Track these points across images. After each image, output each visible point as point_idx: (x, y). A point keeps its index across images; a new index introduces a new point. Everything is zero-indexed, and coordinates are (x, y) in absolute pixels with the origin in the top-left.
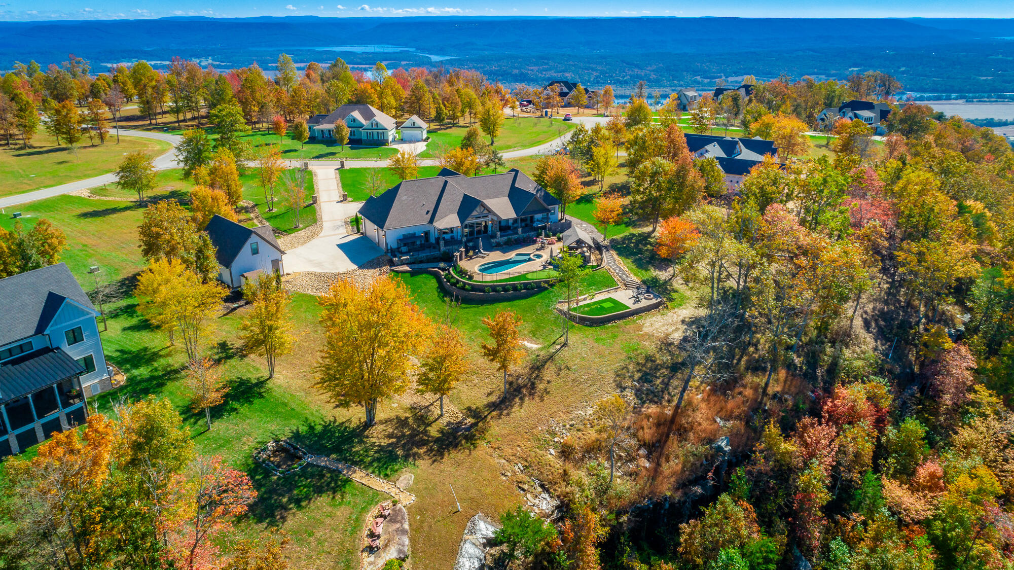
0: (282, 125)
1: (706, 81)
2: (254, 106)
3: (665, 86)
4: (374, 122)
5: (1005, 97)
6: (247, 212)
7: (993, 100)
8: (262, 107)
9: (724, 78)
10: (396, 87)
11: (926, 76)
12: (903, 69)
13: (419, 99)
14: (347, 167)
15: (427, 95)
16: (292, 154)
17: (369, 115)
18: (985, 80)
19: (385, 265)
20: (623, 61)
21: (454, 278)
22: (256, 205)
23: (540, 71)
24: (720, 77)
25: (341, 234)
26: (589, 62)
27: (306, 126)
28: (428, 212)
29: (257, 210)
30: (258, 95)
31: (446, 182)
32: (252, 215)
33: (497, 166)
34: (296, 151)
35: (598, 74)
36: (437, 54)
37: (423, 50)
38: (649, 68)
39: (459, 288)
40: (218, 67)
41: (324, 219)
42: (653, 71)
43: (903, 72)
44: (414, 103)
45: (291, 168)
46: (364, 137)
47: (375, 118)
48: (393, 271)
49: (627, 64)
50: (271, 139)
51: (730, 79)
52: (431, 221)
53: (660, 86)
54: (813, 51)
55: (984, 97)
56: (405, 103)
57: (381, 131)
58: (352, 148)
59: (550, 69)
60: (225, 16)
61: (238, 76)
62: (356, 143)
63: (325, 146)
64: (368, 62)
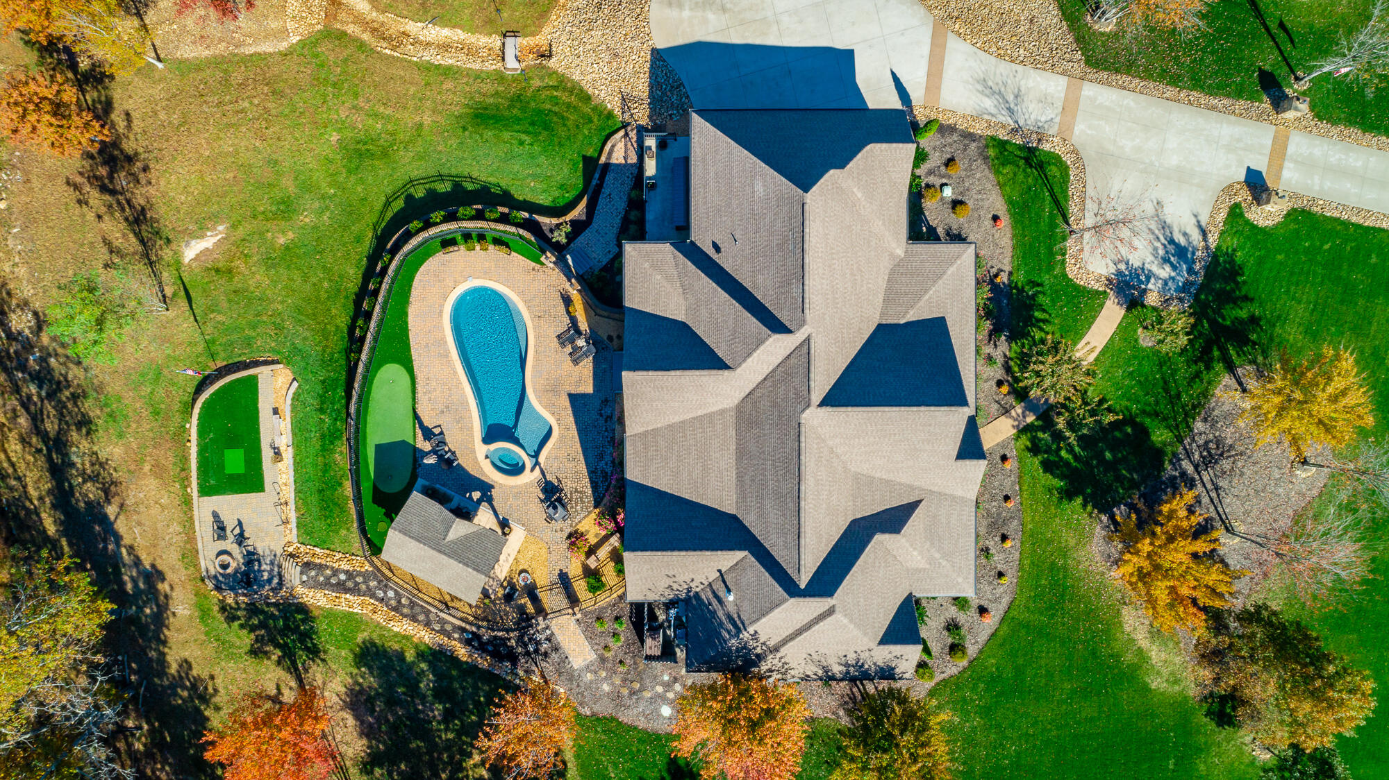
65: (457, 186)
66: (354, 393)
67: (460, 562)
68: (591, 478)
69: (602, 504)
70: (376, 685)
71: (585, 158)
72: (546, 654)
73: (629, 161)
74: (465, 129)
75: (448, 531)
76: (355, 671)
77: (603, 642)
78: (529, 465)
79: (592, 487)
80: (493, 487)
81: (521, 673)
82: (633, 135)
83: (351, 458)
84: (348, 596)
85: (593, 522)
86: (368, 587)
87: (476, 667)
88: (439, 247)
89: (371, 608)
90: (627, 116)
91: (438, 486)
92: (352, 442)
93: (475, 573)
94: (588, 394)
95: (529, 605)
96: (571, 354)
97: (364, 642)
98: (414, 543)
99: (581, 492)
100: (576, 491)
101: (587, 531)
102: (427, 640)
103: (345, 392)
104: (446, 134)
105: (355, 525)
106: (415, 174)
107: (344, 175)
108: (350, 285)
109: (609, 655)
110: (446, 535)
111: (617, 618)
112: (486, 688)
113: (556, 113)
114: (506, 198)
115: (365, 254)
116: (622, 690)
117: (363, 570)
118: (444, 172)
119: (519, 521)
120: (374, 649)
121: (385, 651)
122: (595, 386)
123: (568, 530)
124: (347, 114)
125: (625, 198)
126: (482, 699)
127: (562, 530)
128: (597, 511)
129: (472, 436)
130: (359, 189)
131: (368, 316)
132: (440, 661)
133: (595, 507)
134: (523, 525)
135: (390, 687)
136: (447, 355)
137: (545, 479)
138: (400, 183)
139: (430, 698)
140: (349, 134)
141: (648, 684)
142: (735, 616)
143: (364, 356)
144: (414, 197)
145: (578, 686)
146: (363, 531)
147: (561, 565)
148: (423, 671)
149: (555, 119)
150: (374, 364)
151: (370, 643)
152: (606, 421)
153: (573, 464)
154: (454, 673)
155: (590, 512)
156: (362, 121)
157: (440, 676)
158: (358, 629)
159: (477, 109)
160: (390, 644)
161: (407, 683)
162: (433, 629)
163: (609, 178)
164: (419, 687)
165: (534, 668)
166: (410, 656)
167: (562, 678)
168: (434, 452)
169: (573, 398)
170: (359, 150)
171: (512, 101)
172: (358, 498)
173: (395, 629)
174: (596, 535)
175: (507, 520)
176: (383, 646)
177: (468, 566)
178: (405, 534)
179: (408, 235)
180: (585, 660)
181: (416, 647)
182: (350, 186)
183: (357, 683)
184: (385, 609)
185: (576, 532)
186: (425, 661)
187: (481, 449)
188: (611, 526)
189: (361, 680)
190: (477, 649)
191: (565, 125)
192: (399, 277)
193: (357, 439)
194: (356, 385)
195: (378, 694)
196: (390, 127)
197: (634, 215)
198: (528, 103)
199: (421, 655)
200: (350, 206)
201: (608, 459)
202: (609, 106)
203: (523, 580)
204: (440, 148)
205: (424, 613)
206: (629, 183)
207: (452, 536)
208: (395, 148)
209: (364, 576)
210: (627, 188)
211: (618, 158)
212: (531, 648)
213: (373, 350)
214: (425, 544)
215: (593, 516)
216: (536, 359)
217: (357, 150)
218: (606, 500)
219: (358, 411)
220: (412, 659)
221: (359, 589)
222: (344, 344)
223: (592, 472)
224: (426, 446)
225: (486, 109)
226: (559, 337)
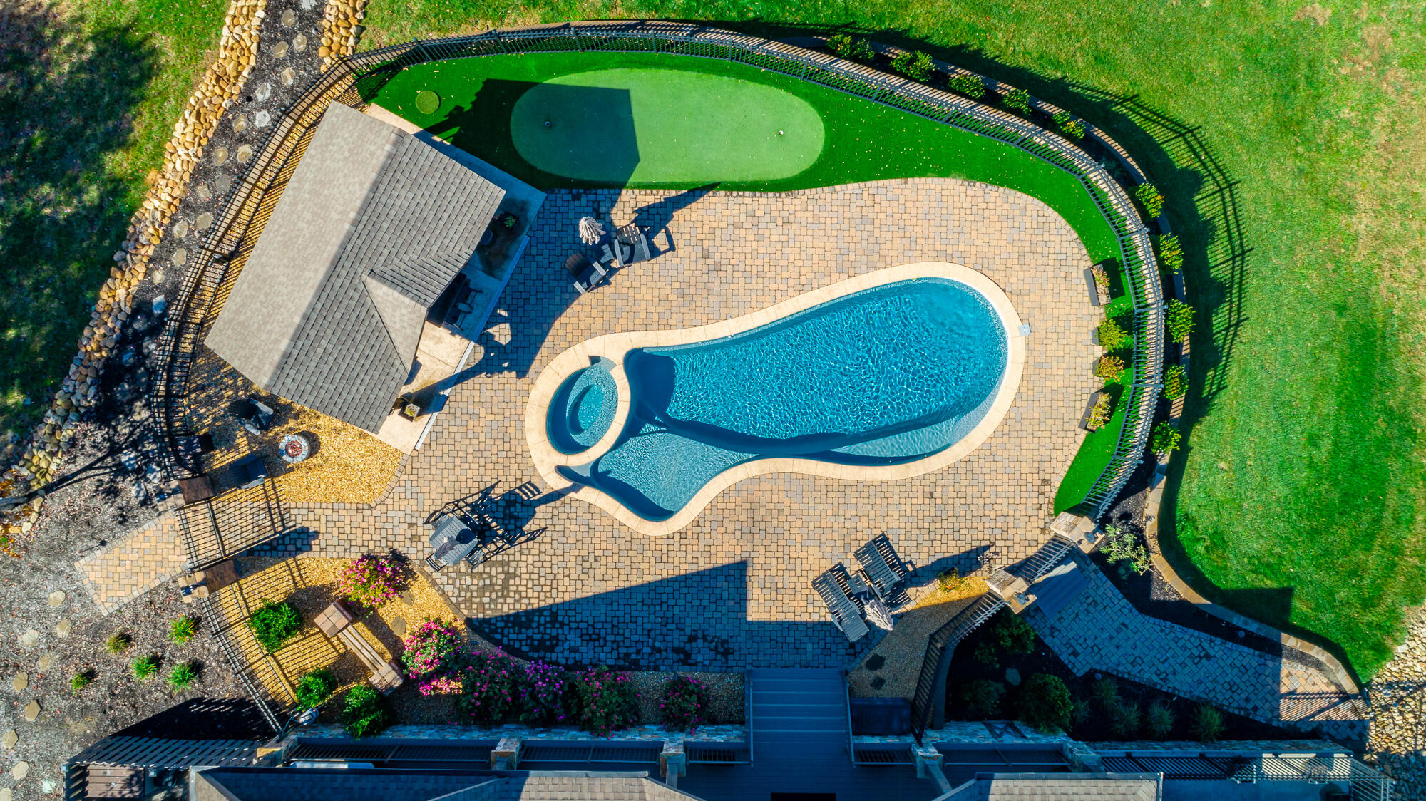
65: (1222, 292)
66: (755, 41)
67: (307, 318)
68: (540, 611)
69: (476, 637)
70: (52, 76)
71: (1287, 593)
72: (112, 492)
73: (1284, 704)
74: (1341, 309)
75: (393, 284)
76: (87, 30)
77: (140, 631)
78: (578, 461)
79: (517, 615)
80: (522, 374)
81: (68, 433)
82: (1344, 712)
83: (596, 28)
84: (261, 13)
85: (434, 616)
86: (280, 63)
87: (86, 321)
88: (1102, 256)
89: (230, 68)
90: (1385, 696)
91: (524, 239)
92: (637, 34)
93: (277, 358)
94: (743, 609)
95: (232, 457)
96: (841, 568)
97: (153, 52)
98: (359, 193)
99: (505, 586)
100: (509, 576)
101: (411, 601)
102: (150, 205)
103: (756, 20)
104: (1330, 266)
105: (433, 35)
106: (1245, 193)
107: (1242, 31)
108: (1000, 39)
109: (106, 646)
110: (383, 279)
111: (196, 668)
112: (38, 345)
113: (1377, 520)
114: (1198, 407)
115: (1070, 77)
116: (22, 676)
117: (322, 52)
118: (1251, 260)
119: (436, 435)
120: (135, 76)
121: (132, 102)
122: (763, 625)
123: (414, 555)
124: (1371, 41)
125: (1199, 692)
126: (12, 333)
127: (414, 539)
128: (460, 625)
129: (645, 327)
130: (1213, 66)
131: (938, 80)
132: (103, 235)
133: (469, 622)
134: (428, 446)
135: (45, 111)
136: (846, 270)
137: (540, 502)
138: (1225, 159)
139: (16, 209)
140: (1329, 43)
141: (33, 742)
143: (844, 66)
144: (1197, 191)
145: (35, 569)
146: (418, 54)
147: (328, 536)
148: (79, 192)
149: (1366, 518)
150: (823, 92)
151: (151, 68)
152: (677, 650)
153: (575, 570)
154: (73, 269)
155: (456, 608)
156: (1355, 74)
157: (66, 230)
158: (184, 35)
159: (1383, 338)
160: (146, 115)
161: (52, 153)
162: (173, 222)
163: (1247, 655)
164: (42, 182)
165: (81, 462)
166: (117, 162)
167: (55, 530)
168: (610, 234)
169: (736, 574)
170: (1296, 68)
171: (1402, 418)
172: (497, 44)
173: (179, 126)
174: (400, 621)
175: (440, 408)
176: (143, 98)
177: (296, 338)
178: (384, 170)
179: (1127, 181)
180: (97, 588)
181: (136, 178)
182: (1221, 43)
183: (61, 31)
184: (226, 104)
185: (410, 574)
186: (101, 198)
187: (614, 348)
188: (419, 663)
189: (66, 41)
190: (125, 326)
191: (1354, 543)
192: (1033, 159)
193: (645, 45)
194: (774, 47)
195: (31, 83)
196: (1344, 139)
197: (1163, 716)
198: (1398, 455)
199: (117, 188)
200: (1177, 44)
201: (587, 654)
202: (1401, 649)
203: (291, 445)
204: (1301, 252)
205: (215, 200)
206: (1235, 703)
207: (381, 293)
208: (1300, 149)
209: (307, 54)
210: (1222, 697)
211: (1294, 677)
212: (126, 457)
213: (859, 91)
214: (356, 223)
215: (447, 617)
216: (830, 485)
217: (1294, 60)
218: (485, 646)
219: (712, 50)
220: (108, 167)
221: (274, 41)
222: (867, 22)
223: (554, 615)
224: (622, 216)
225: (1384, 359)
226: (883, 540)
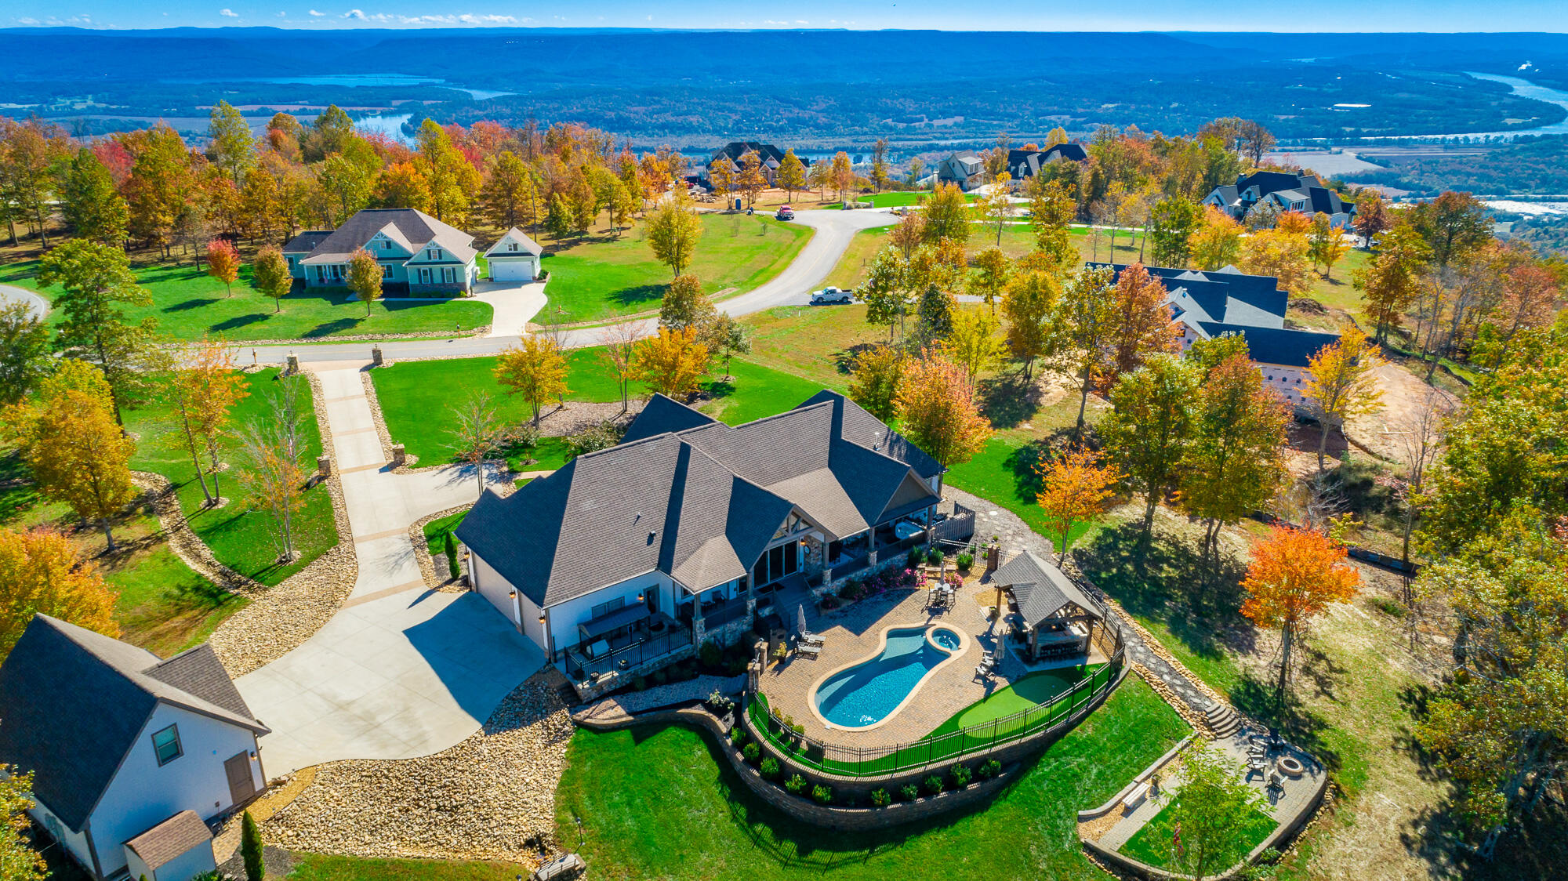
0: (229, 259)
1: (902, 125)
2: (164, 213)
3: (841, 135)
4: (432, 248)
5: (1315, 144)
6: (150, 512)
7: (1298, 148)
8: (182, 216)
9: (926, 120)
10: (464, 166)
11: (1207, 115)
12: (1175, 105)
13: (510, 191)
14: (387, 362)
15: (526, 181)
16: (256, 327)
17: (422, 234)
18: (1285, 120)
19: (557, 708)
20: (776, 98)
21: (772, 755)
22: (175, 487)
23: (651, 115)
24: (921, 120)
25: (409, 587)
26: (723, 100)
27: (283, 264)
28: (651, 537)
29: (176, 503)
30: (170, 189)
31: (685, 451)
32: (163, 523)
33: (732, 352)
34: (264, 317)
35: (737, 117)
36: (481, 88)
37: (458, 82)
38: (815, 107)
39: (792, 793)
40: (106, 112)
41: (357, 532)
42: (821, 111)
43: (1175, 110)
44: (500, 196)
45: (254, 370)
46: (413, 280)
47: (435, 239)
48: (579, 725)
49: (782, 101)
50: (205, 287)
51: (936, 123)
52: (665, 562)
53: (834, 135)
54: (1048, 79)
55: (1287, 145)
56: (483, 197)
57: (447, 267)
58: (390, 306)
59: (665, 111)
60: (113, 27)
61: (126, 147)
62: (398, 293)
63: (328, 304)
64: (367, 102)
65: (752, 820)
80: (977, 636)
82: (584, 712)
115: (899, 847)
142: (887, 446)
163: (645, 706)
187: (954, 656)
